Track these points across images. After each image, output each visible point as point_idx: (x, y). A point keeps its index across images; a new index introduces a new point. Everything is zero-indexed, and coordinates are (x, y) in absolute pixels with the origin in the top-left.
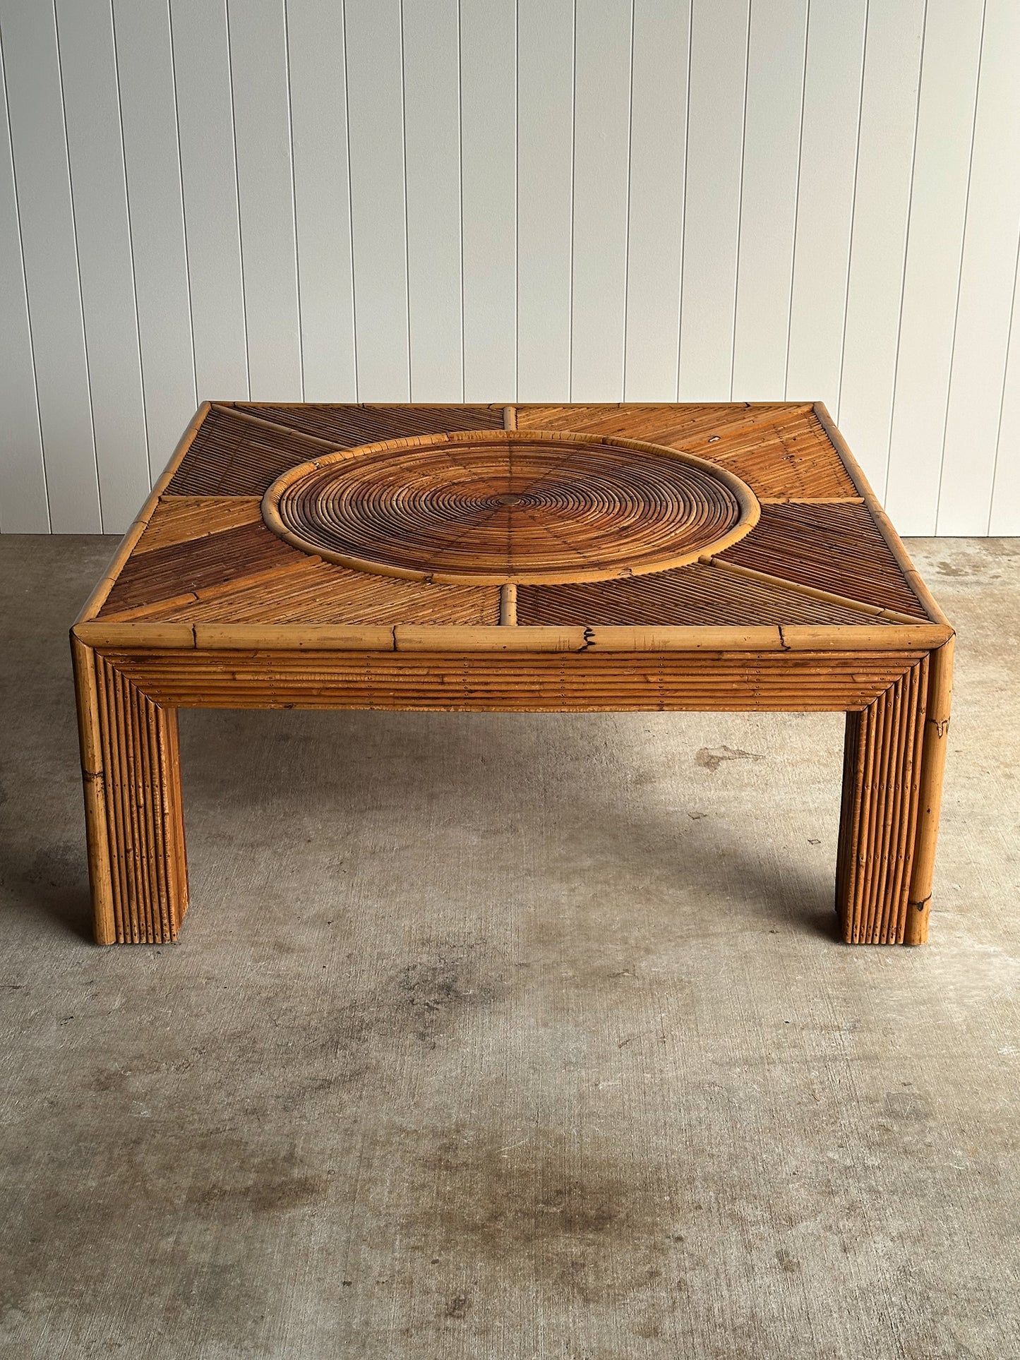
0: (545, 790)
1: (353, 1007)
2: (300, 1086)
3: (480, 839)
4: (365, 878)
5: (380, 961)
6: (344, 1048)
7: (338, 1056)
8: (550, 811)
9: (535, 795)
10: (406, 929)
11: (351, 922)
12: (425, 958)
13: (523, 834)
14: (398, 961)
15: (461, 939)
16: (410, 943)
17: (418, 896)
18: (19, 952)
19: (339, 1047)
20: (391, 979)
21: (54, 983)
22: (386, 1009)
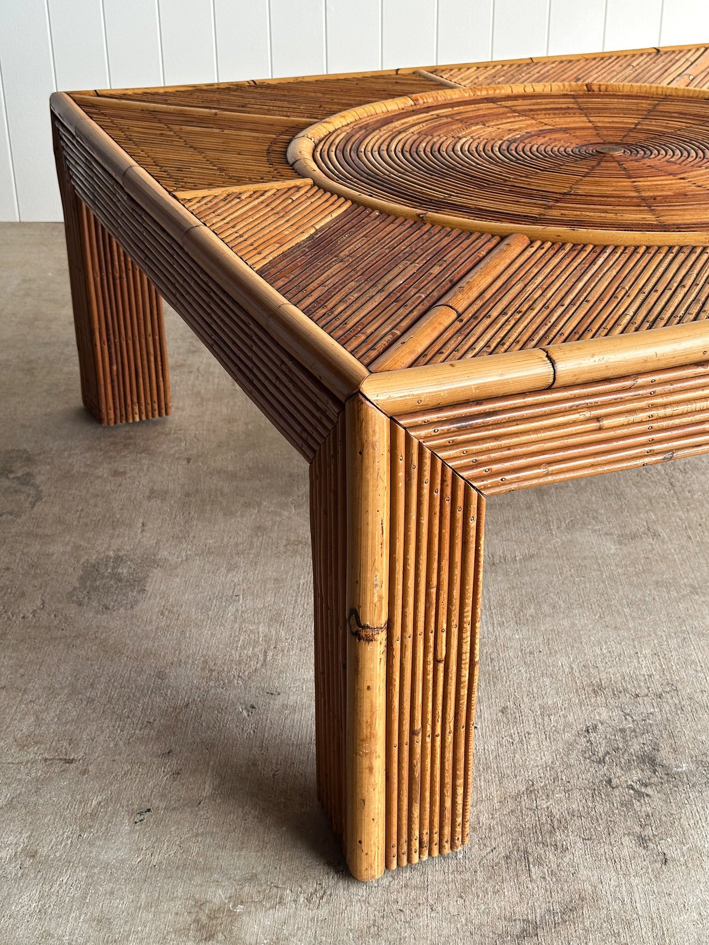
0: (671, 484)
1: (530, 791)
2: (494, 933)
3: (618, 546)
4: (492, 598)
5: (546, 719)
6: (539, 862)
7: (534, 877)
8: (688, 510)
9: (662, 490)
10: (567, 670)
11: (492, 659)
12: (604, 714)
13: (667, 539)
14: (570, 718)
15: (642, 684)
16: (577, 691)
17: (566, 623)
18: (70, 705)
19: (531, 860)
20: (570, 746)
21: (120, 754)
22: (577, 794)
